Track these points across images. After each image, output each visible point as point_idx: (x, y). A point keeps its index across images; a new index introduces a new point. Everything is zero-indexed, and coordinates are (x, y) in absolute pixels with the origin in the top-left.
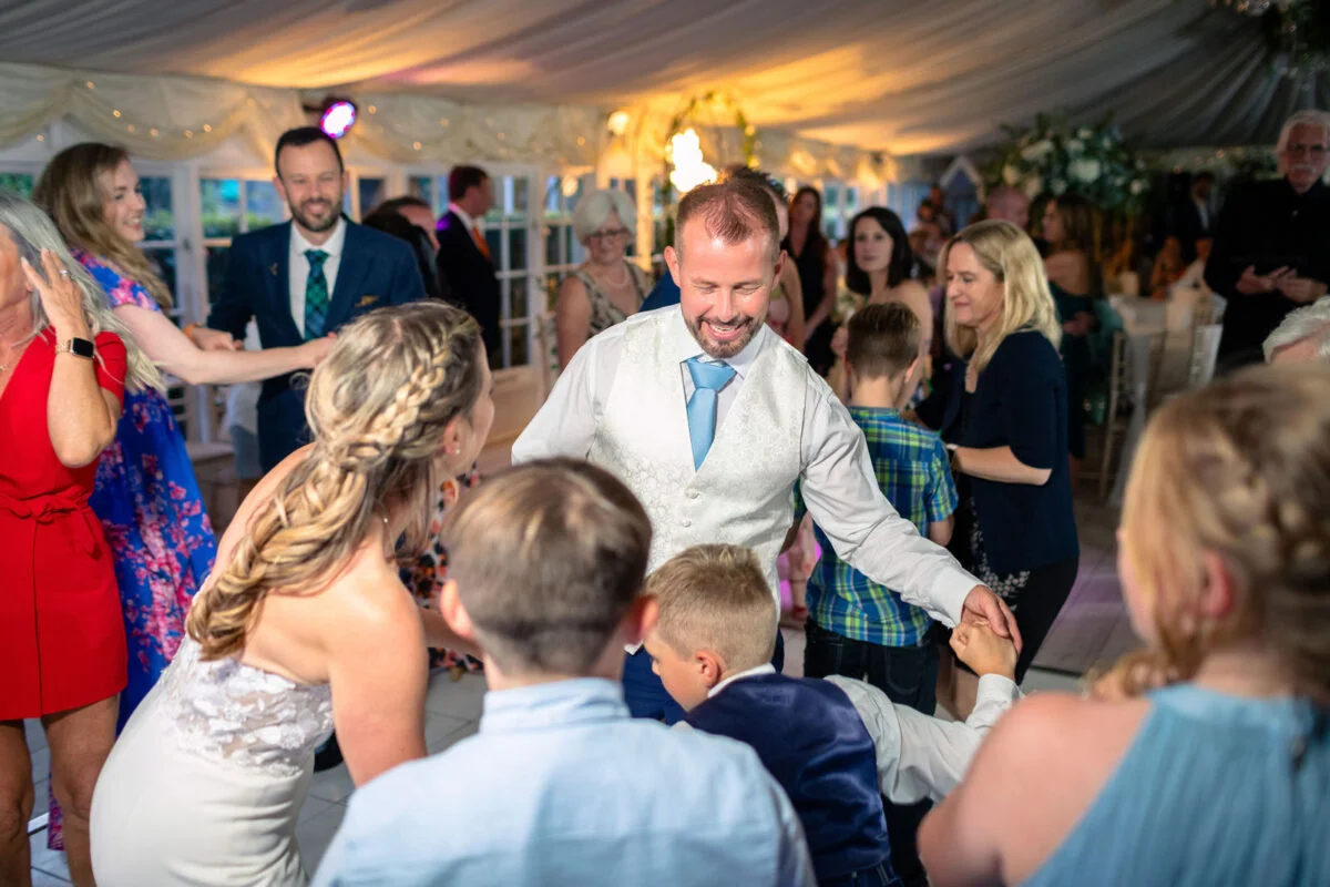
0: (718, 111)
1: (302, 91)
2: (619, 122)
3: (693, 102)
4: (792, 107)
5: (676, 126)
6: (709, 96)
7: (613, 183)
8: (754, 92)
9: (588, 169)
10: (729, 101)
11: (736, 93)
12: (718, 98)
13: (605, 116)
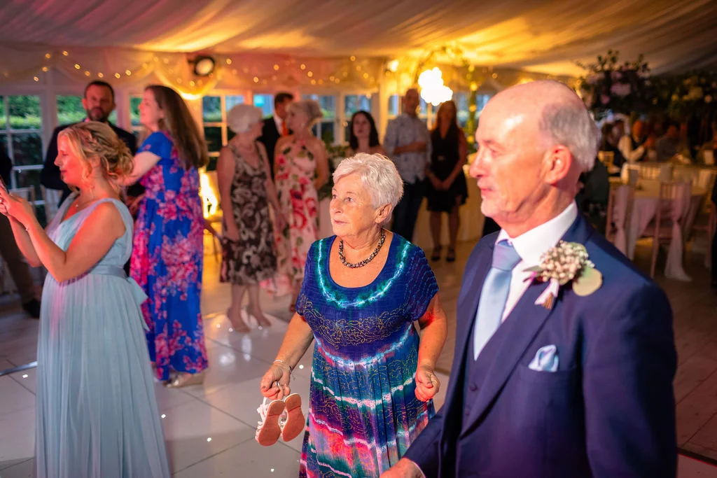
0: (450, 57)
1: (188, 54)
2: (393, 66)
3: (432, 53)
4: (498, 54)
5: (421, 65)
6: (444, 49)
7: (391, 100)
8: (471, 46)
9: (375, 90)
10: (458, 51)
11: (461, 47)
12: (449, 51)
13: (384, 60)
